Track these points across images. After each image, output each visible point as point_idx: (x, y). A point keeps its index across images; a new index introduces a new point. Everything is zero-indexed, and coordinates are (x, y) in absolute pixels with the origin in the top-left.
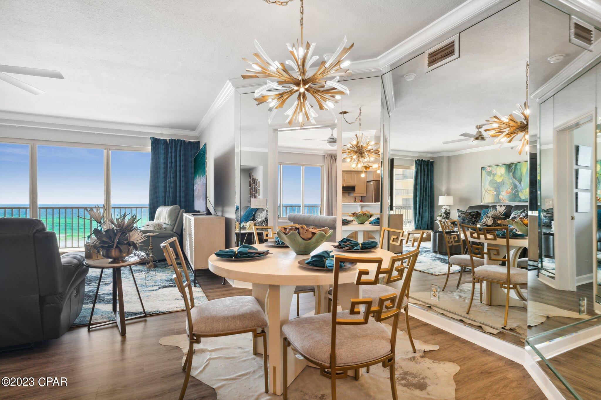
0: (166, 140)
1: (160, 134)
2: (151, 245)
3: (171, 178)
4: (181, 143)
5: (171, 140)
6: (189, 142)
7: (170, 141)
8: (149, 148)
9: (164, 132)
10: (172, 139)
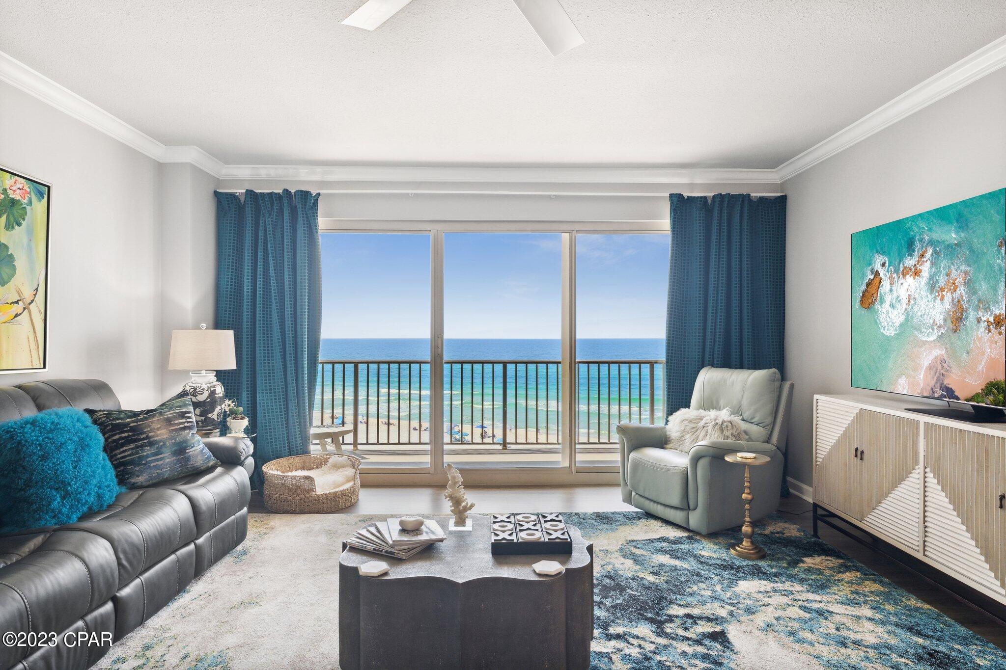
0: (705, 198)
1: (689, 184)
2: (747, 491)
3: (717, 294)
4: (743, 202)
5: (720, 198)
6: (762, 199)
7: (717, 200)
8: (665, 223)
9: (698, 181)
10: (721, 194)
